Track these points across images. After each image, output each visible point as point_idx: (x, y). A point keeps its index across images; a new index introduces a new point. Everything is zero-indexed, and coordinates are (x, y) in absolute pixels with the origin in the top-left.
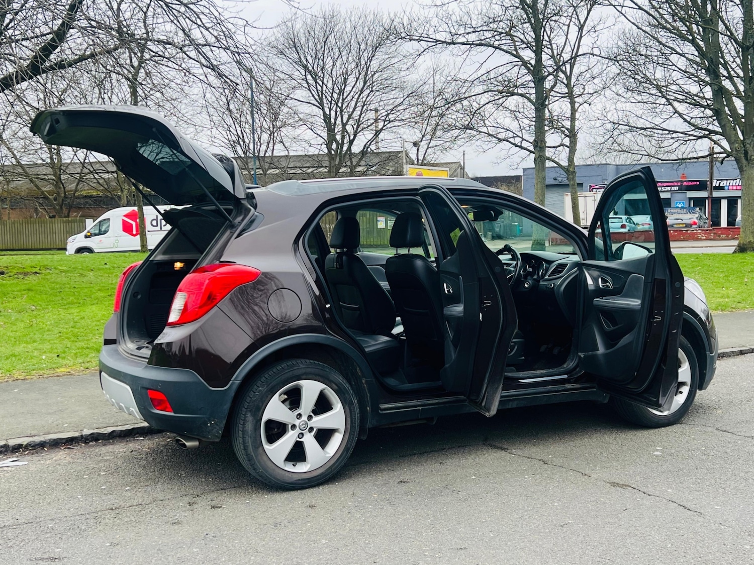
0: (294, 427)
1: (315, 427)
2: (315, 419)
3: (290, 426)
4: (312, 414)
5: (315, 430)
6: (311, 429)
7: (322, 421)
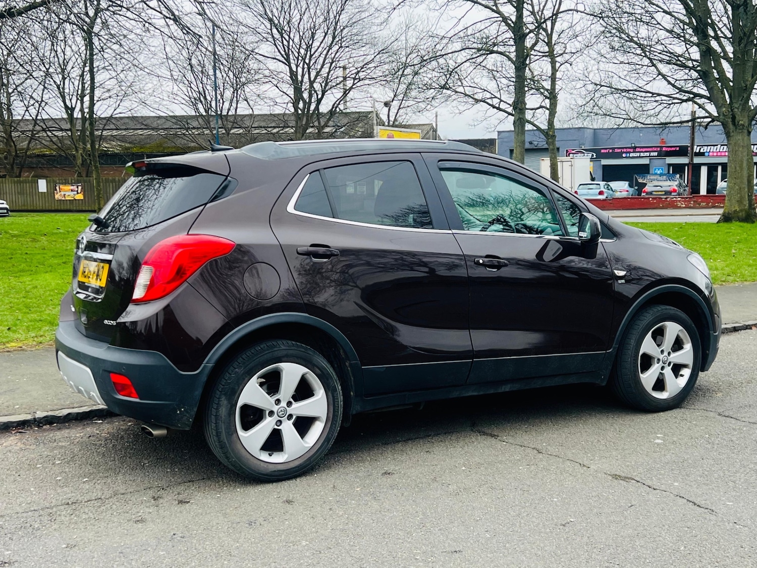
0: (271, 413)
1: (295, 415)
2: (295, 405)
3: (267, 412)
4: (292, 400)
5: (294, 417)
6: (290, 417)
7: (302, 408)
